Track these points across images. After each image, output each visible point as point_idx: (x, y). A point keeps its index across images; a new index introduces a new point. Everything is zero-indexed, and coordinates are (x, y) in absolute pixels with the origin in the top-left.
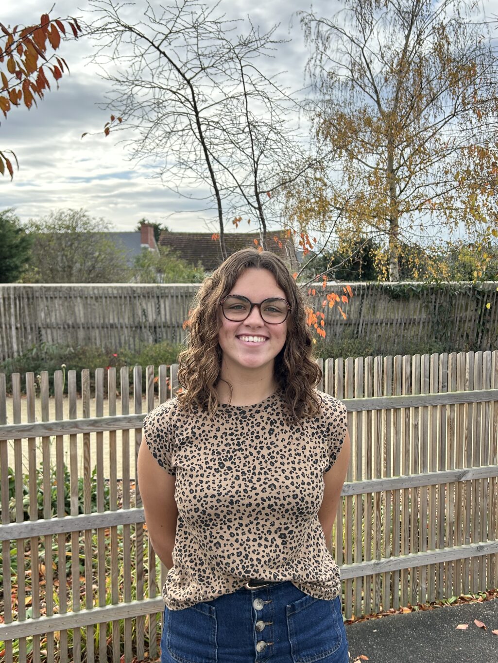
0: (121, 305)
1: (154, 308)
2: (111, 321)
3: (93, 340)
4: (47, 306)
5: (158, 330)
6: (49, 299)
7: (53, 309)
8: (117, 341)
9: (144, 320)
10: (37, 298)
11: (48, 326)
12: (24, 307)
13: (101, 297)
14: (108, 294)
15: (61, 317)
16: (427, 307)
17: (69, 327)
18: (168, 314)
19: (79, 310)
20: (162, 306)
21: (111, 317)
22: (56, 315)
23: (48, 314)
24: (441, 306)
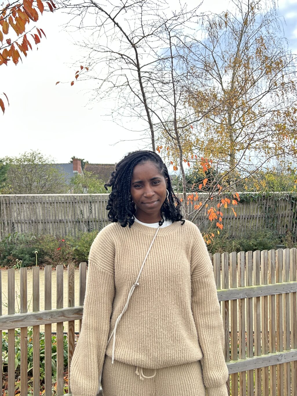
0: (66, 208)
1: (88, 209)
2: (60, 218)
3: (48, 231)
4: (19, 209)
5: (90, 223)
6: (20, 204)
7: (22, 210)
8: (64, 231)
9: (81, 217)
10: (12, 203)
11: (18, 222)
13: (54, 203)
14: (58, 200)
15: (27, 215)
16: (261, 208)
17: (32, 223)
18: (97, 213)
19: (39, 211)
20: (93, 208)
21: (60, 215)
22: (24, 214)
23: (19, 214)
24: (270, 207)
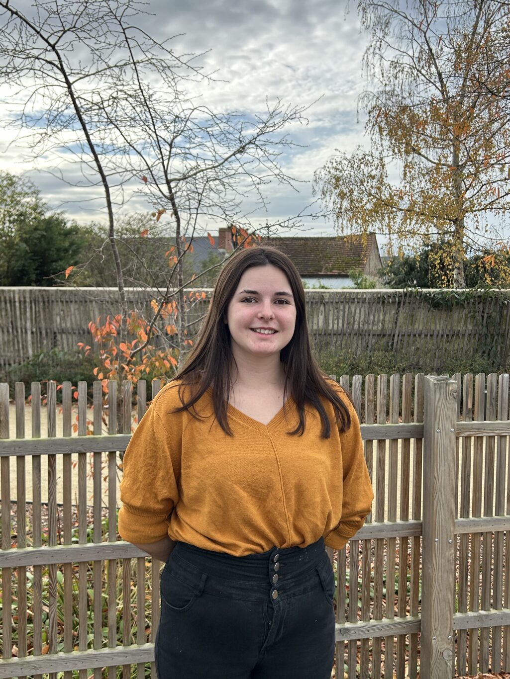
4: (63, 311)
6: (65, 303)
7: (69, 313)
10: (53, 301)
11: (63, 332)
12: (39, 311)
15: (76, 322)
16: (473, 317)
17: (84, 333)
22: (71, 320)
23: (63, 319)
24: (490, 316)
